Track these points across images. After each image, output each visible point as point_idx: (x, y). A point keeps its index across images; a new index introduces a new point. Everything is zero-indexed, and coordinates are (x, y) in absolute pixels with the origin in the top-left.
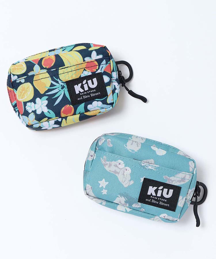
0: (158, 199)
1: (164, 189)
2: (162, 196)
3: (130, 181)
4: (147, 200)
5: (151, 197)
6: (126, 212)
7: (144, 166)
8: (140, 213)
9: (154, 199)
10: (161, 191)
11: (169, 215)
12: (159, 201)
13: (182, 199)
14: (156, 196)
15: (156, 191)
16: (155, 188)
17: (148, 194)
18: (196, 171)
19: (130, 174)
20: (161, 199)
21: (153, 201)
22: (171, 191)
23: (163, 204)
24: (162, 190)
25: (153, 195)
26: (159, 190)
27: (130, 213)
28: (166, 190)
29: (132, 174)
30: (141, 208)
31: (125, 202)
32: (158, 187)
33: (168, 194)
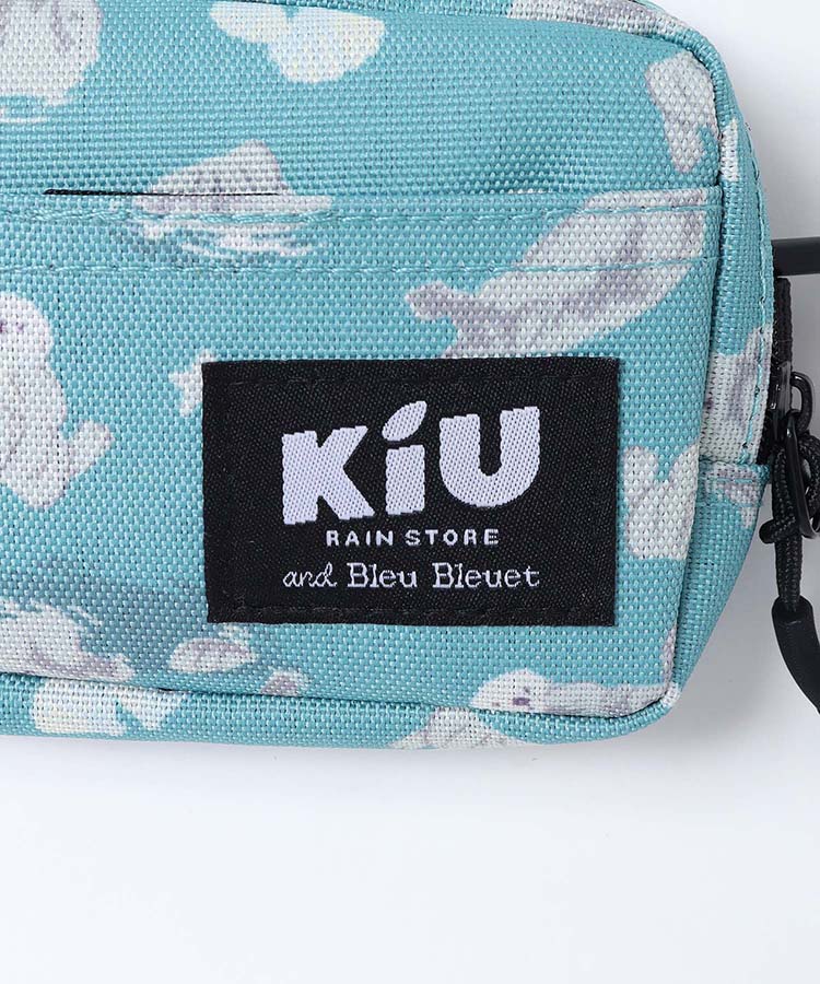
0: (400, 539)
1: (445, 423)
2: (441, 504)
3: (71, 425)
4: (293, 580)
5: (332, 537)
6: (135, 731)
7: (168, 243)
8: (271, 710)
9: (366, 554)
10: (420, 448)
11: (557, 673)
12: (420, 559)
13: (664, 472)
14: (381, 520)
15: (367, 470)
16: (348, 439)
17: (287, 521)
18: (745, 148)
19: (55, 357)
20: (432, 533)
21: (362, 575)
22: (522, 428)
23: (467, 579)
24: (427, 435)
25: (344, 515)
26: (396, 445)
27: (173, 730)
28: (461, 433)
29: (67, 359)
30: (260, 668)
31: (82, 643)
32: (376, 422)
33: (490, 460)
